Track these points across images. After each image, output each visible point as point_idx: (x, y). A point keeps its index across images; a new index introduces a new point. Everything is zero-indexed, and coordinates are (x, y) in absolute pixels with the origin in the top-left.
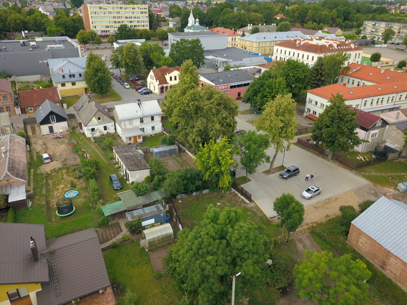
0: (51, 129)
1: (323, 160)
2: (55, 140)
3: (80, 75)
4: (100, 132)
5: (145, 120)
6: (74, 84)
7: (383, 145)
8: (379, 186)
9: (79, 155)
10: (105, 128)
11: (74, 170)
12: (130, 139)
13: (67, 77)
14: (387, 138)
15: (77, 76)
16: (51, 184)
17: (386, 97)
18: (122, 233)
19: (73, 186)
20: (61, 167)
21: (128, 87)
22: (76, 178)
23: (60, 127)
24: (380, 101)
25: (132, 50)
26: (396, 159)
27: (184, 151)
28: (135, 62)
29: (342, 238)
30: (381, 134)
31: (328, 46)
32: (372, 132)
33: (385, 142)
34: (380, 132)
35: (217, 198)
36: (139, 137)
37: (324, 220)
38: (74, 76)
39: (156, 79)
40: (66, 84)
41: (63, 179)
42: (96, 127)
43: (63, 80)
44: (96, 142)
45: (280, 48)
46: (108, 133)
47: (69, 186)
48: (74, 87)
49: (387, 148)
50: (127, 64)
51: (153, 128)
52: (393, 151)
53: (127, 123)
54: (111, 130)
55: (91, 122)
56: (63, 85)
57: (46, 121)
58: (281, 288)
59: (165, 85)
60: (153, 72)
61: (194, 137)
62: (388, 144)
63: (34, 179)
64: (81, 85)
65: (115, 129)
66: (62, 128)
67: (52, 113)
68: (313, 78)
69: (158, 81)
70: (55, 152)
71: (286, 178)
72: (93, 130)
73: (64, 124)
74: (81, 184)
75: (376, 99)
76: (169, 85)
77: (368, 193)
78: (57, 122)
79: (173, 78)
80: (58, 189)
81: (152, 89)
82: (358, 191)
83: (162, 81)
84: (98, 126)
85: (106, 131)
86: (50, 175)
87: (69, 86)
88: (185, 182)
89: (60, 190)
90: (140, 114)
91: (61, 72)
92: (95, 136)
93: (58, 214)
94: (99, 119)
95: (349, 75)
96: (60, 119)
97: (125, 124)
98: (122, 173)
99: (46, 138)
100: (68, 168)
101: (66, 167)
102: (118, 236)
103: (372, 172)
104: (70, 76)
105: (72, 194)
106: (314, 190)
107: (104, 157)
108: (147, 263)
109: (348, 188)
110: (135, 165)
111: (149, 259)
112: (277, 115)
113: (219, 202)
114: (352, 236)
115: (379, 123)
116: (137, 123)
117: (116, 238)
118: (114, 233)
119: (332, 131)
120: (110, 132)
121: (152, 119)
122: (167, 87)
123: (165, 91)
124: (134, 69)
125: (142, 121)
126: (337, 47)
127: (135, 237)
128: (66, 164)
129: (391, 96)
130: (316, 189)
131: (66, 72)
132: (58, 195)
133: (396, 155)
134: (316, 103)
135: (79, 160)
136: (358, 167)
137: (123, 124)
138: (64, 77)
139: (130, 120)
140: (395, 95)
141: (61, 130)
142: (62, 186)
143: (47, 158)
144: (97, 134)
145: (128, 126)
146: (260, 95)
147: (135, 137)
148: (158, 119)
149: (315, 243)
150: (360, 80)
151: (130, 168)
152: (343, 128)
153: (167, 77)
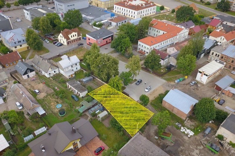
0: (28, 76)
1: (149, 74)
2: (33, 81)
3: (23, 41)
6: (21, 46)
7: (169, 64)
8: (169, 82)
9: (51, 88)
10: (55, 72)
11: (53, 95)
12: (70, 76)
13: (17, 43)
14: (171, 61)
16: (47, 103)
17: (169, 40)
18: (89, 118)
20: (46, 95)
21: (48, 42)
22: (56, 99)
26: (174, 69)
28: (48, 27)
29: (160, 104)
30: (168, 60)
31: (141, 6)
37: (154, 99)
38: (20, 42)
40: (17, 47)
41: (50, 100)
43: (15, 45)
44: (54, 79)
45: (117, 6)
47: (56, 103)
49: (171, 65)
52: (173, 66)
55: (49, 71)
57: (26, 73)
59: (69, 40)
60: (62, 34)
64: (25, 46)
65: (59, 71)
66: (33, 75)
67: (28, 69)
69: (66, 39)
71: (138, 85)
72: (50, 74)
74: (60, 101)
76: (71, 40)
78: (30, 72)
80: (52, 105)
81: (62, 42)
82: (163, 86)
84: (52, 72)
85: (55, 73)
86: (44, 99)
87: (19, 47)
90: (71, 64)
91: (13, 41)
92: (51, 76)
93: (61, 115)
94: (52, 68)
95: (153, 27)
99: (27, 81)
100: (50, 95)
101: (48, 95)
105: (59, 106)
108: (103, 125)
109: (160, 85)
114: (163, 103)
115: (168, 56)
116: (70, 68)
118: (86, 118)
120: (57, 73)
123: (69, 43)
125: (72, 67)
126: (145, 5)
127: (94, 118)
128: (48, 93)
130: (149, 88)
131: (16, 40)
135: (53, 91)
138: (15, 43)
139: (67, 67)
142: (53, 103)
143: (38, 92)
145: (67, 70)
147: (72, 75)
151: (80, 91)
153: (70, 36)
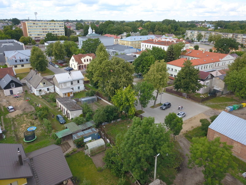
0: (11, 92)
1: (182, 99)
2: (15, 98)
3: (27, 60)
4: (44, 92)
5: (74, 83)
6: (23, 66)
8: (216, 110)
9: (33, 106)
10: (48, 89)
11: (32, 115)
12: (65, 94)
13: (18, 62)
14: (214, 85)
15: (25, 61)
16: (17, 124)
17: (208, 65)
18: (71, 148)
19: (32, 124)
20: (22, 113)
21: (58, 67)
22: (33, 119)
23: (17, 91)
24: (206, 67)
25: (59, 45)
26: (221, 96)
27: (101, 99)
28: (61, 52)
31: (171, 42)
32: (207, 82)
33: (213, 87)
34: (210, 82)
35: (126, 123)
36: (71, 93)
37: (191, 130)
38: (23, 61)
39: (76, 61)
41: (24, 120)
42: (42, 89)
43: (16, 64)
44: (43, 98)
45: (144, 44)
46: (50, 93)
47: (29, 124)
48: (23, 68)
50: (56, 54)
51: (79, 88)
52: (218, 91)
53: (63, 85)
54: (52, 91)
55: (39, 86)
56: (16, 66)
57: (8, 87)
58: (177, 168)
59: (81, 65)
60: (74, 57)
61: (110, 87)
62: (215, 88)
63: (4, 122)
64: (28, 66)
65: (54, 90)
66: (19, 91)
67: (12, 81)
68: (169, 57)
69: (77, 62)
70: (16, 105)
71: (164, 109)
72: (40, 90)
73: (20, 89)
74: (37, 122)
75: (203, 66)
76: (84, 65)
77: (211, 113)
78: (16, 87)
79: (86, 60)
80: (22, 127)
81: (73, 67)
82: (205, 113)
83: (79, 62)
84: (44, 88)
85: (49, 91)
86: (16, 118)
87: (19, 67)
88: (107, 114)
89: (24, 127)
90: (71, 79)
91: (14, 59)
92: (41, 94)
93: (25, 141)
94: (44, 83)
95: (186, 55)
96: (18, 85)
97: (61, 86)
98: (64, 114)
99: (8, 98)
100: (27, 114)
101: (25, 113)
102: (69, 150)
103: (210, 103)
104: (20, 61)
106: (182, 114)
107: (50, 106)
108: (91, 164)
109: (200, 112)
110: (73, 108)
111: (92, 161)
112: (157, 71)
113: (128, 125)
115: (210, 77)
116: (69, 85)
117: (67, 151)
118: (66, 148)
119: (187, 81)
120: (51, 91)
121: (78, 82)
122: (82, 66)
123: (81, 68)
124: (60, 57)
125: (72, 84)
126: (176, 42)
127: (80, 150)
128: (25, 112)
129: (211, 64)
131: (18, 59)
132: (23, 130)
133: (220, 94)
134: (172, 69)
135: (33, 109)
136: (202, 101)
137: (60, 85)
138: (16, 61)
139: (65, 83)
140: (213, 64)
141: (18, 93)
142: (25, 125)
143: (11, 109)
144: (43, 93)
145: (63, 87)
146: (141, 66)
147: (69, 93)
148: (81, 82)
149: (189, 142)
150: (192, 58)
151: (70, 109)
152: (193, 78)
153: (83, 60)
